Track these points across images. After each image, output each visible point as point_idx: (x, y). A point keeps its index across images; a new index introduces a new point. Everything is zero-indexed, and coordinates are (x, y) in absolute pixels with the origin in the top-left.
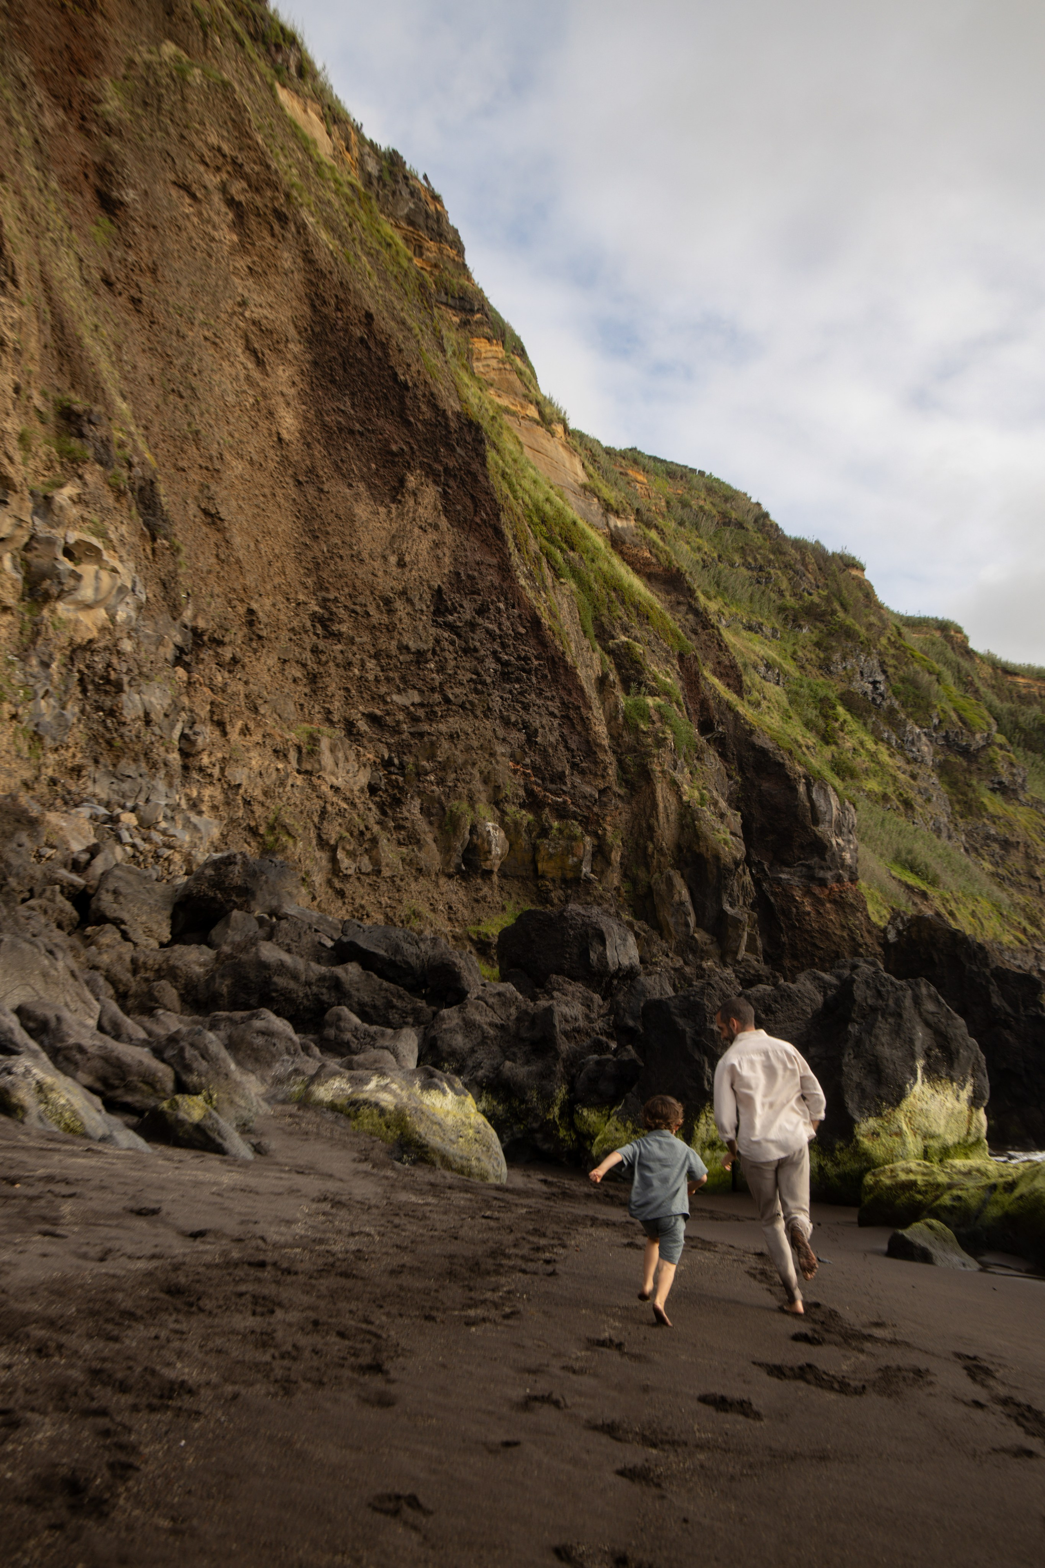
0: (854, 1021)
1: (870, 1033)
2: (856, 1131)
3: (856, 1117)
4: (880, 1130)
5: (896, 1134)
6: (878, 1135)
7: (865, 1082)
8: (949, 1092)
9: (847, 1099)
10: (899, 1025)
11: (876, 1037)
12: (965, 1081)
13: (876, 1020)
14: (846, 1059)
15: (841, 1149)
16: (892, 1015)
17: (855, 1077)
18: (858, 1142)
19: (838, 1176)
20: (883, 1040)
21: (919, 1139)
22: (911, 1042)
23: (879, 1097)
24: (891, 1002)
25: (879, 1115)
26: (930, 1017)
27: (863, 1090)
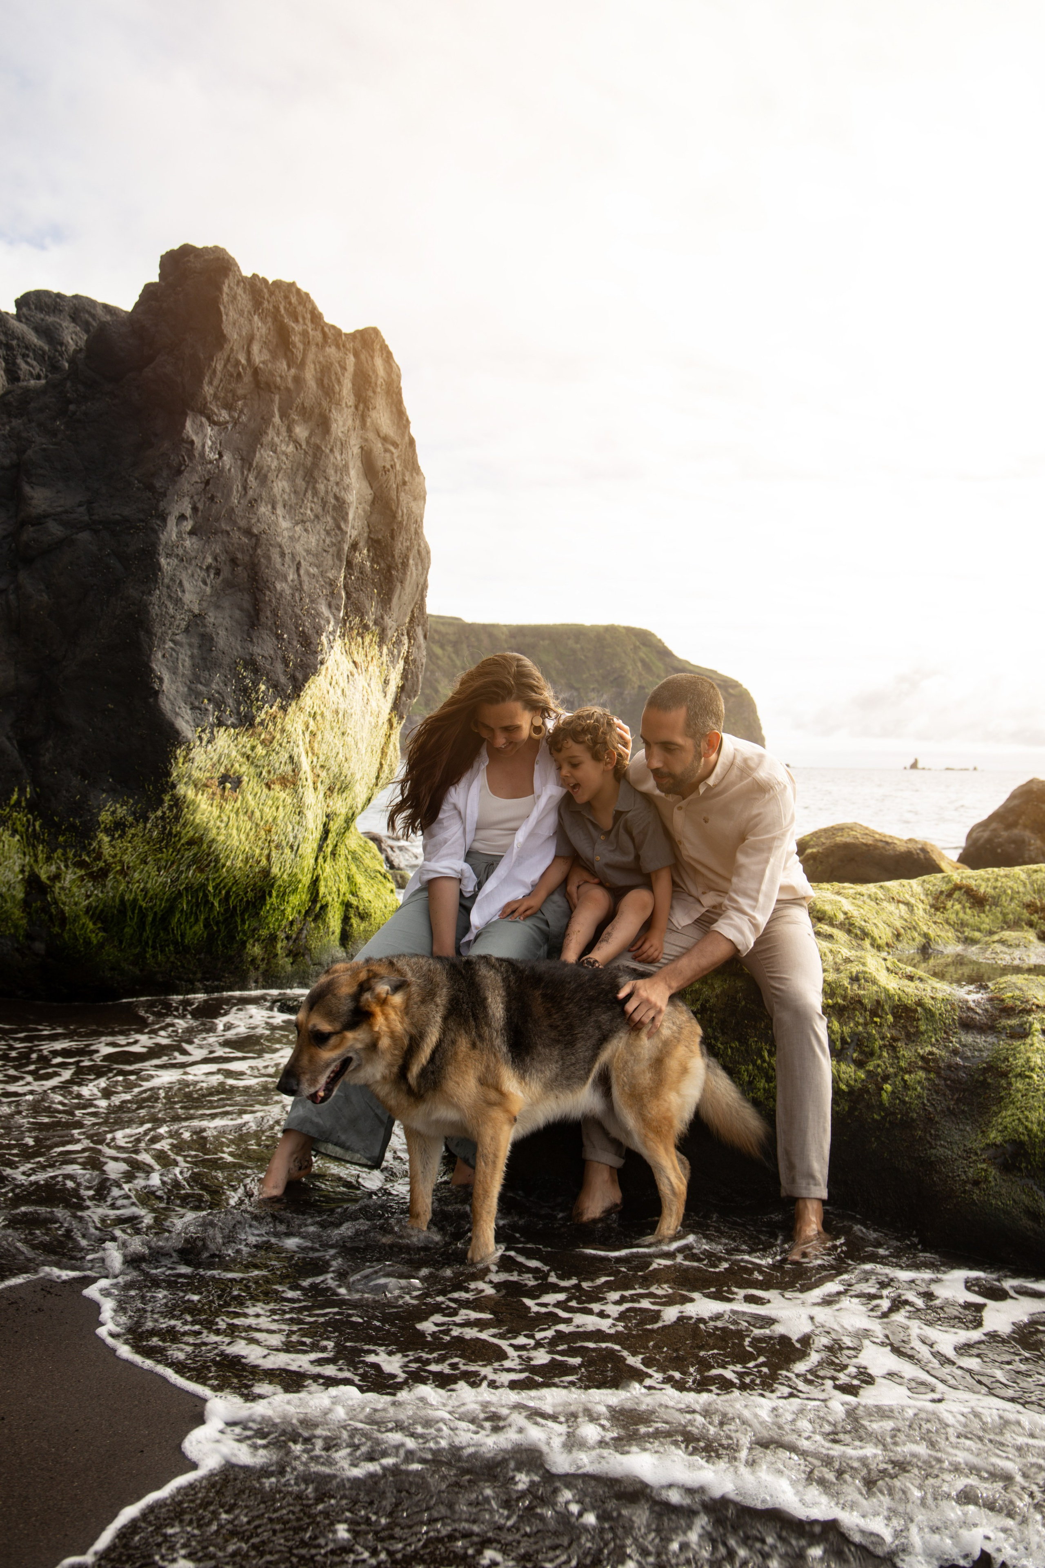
0: (203, 411)
1: (246, 461)
2: (178, 769)
3: (184, 725)
4: (244, 769)
5: (284, 781)
6: (237, 782)
7: (211, 618)
8: (374, 668)
9: (159, 666)
10: (317, 453)
11: (263, 479)
12: (398, 643)
13: (266, 421)
14: (171, 532)
15: (118, 827)
16: (305, 413)
17: (190, 597)
18: (178, 803)
19: (97, 914)
20: (280, 486)
21: (321, 796)
22: (340, 508)
23: (252, 664)
24: (310, 375)
25: (246, 722)
26: (378, 447)
27: (206, 641)
